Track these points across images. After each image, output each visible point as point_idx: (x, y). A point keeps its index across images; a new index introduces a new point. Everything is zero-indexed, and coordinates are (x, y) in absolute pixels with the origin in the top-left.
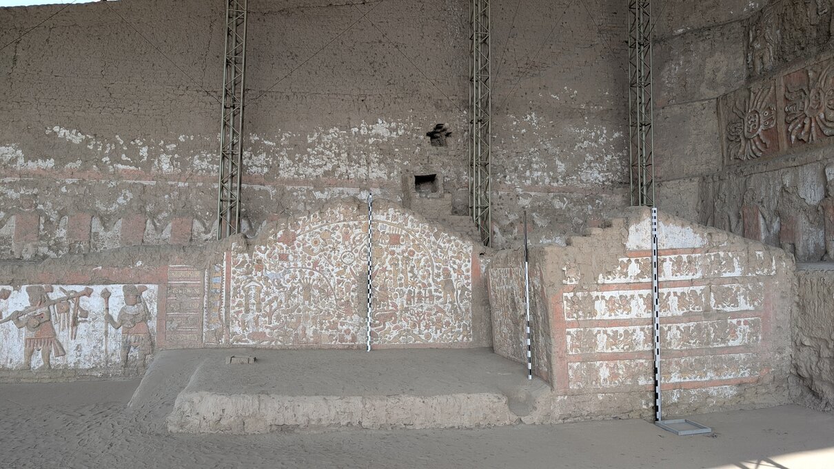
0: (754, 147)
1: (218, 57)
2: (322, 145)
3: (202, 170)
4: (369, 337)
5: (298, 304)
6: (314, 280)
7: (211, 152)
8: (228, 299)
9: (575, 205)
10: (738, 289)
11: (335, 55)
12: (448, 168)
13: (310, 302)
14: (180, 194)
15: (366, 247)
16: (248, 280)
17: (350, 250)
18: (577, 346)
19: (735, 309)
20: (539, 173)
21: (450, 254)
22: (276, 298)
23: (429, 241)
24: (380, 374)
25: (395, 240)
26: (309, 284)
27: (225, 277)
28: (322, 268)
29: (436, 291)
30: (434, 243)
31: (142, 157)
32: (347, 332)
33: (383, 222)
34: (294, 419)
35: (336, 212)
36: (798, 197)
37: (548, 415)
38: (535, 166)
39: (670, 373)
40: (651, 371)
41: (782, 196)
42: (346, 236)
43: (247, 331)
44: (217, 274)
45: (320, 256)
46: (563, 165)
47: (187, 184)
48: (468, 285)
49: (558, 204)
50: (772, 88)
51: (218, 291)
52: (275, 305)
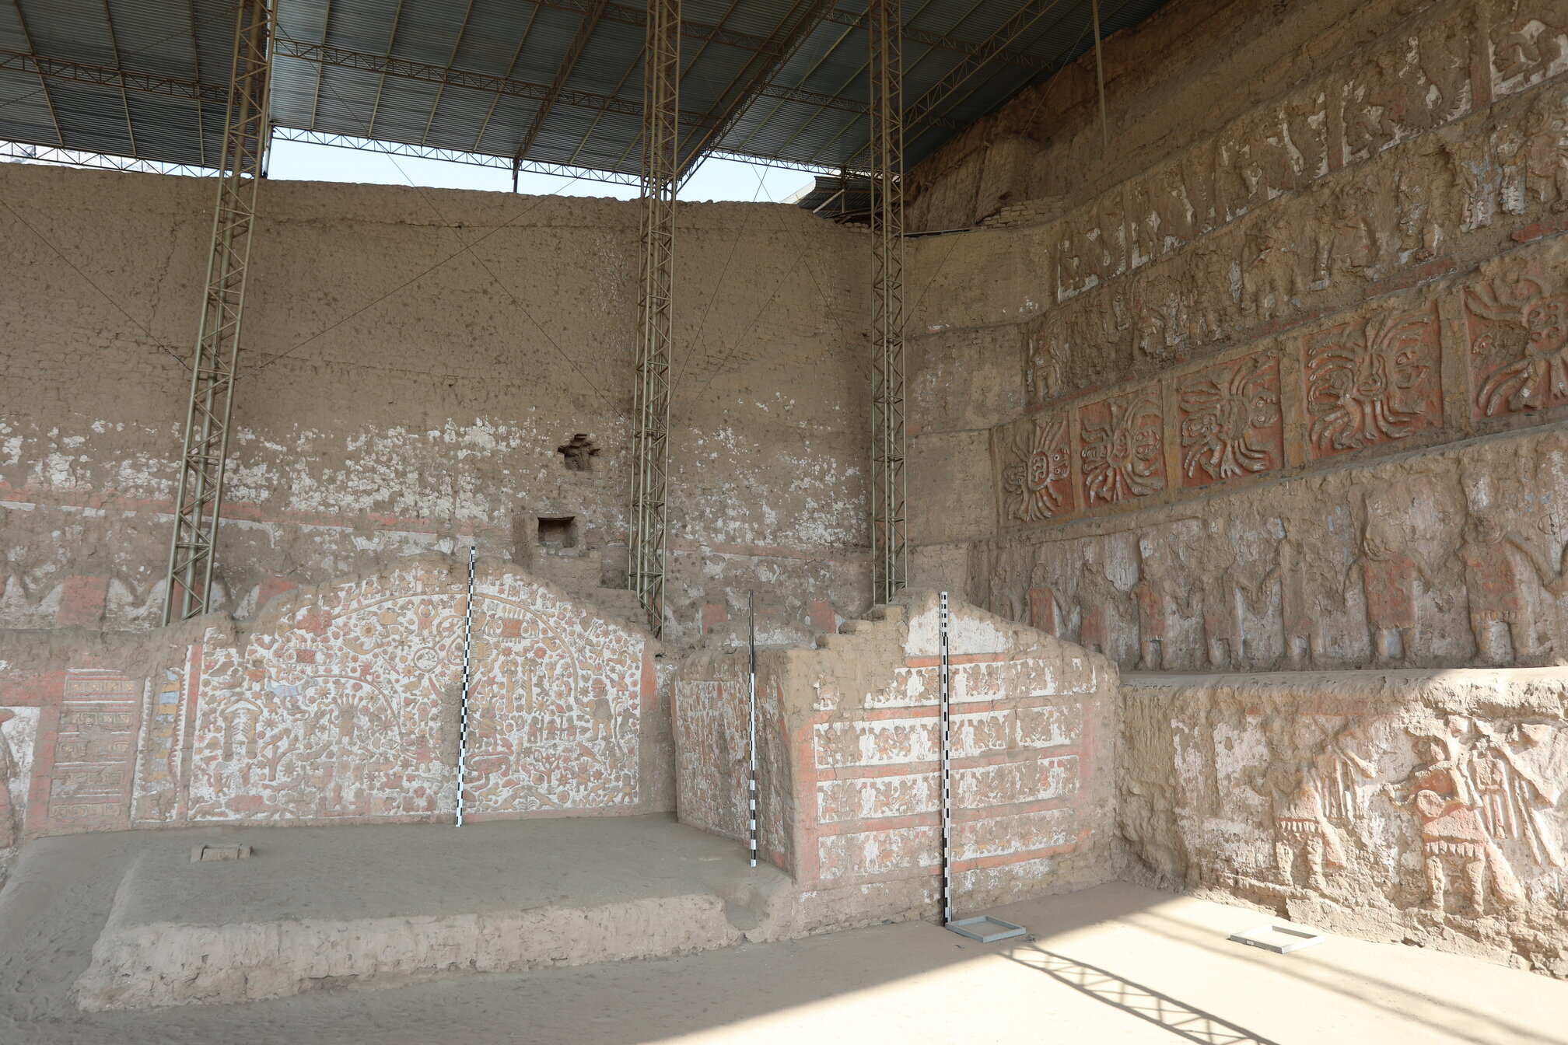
0: (1040, 504)
1: (184, 286)
2: (374, 456)
3: (137, 487)
4: (461, 801)
5: (330, 743)
6: (361, 699)
7: (159, 456)
8: (189, 734)
9: (789, 578)
10: (1051, 715)
11: (405, 305)
12: (593, 507)
13: (351, 738)
14: (86, 531)
15: (459, 640)
16: (233, 699)
17: (431, 645)
18: (833, 810)
19: (1046, 744)
20: (738, 524)
21: (607, 654)
22: (287, 732)
23: (572, 633)
24: (500, 871)
25: (513, 629)
26: (352, 707)
27: (186, 692)
28: (378, 676)
29: (580, 718)
30: (580, 636)
31: (9, 456)
32: (420, 792)
33: (493, 597)
34: (348, 964)
35: (409, 577)
36: (1105, 578)
37: (787, 925)
38: (731, 512)
39: (962, 845)
40: (937, 843)
41: (1084, 576)
42: (425, 620)
43: (225, 794)
44: (170, 687)
45: (375, 656)
46: (773, 513)
47: (102, 513)
48: (635, 707)
49: (765, 575)
50: (1064, 422)
51: (171, 719)
52: (283, 745)
